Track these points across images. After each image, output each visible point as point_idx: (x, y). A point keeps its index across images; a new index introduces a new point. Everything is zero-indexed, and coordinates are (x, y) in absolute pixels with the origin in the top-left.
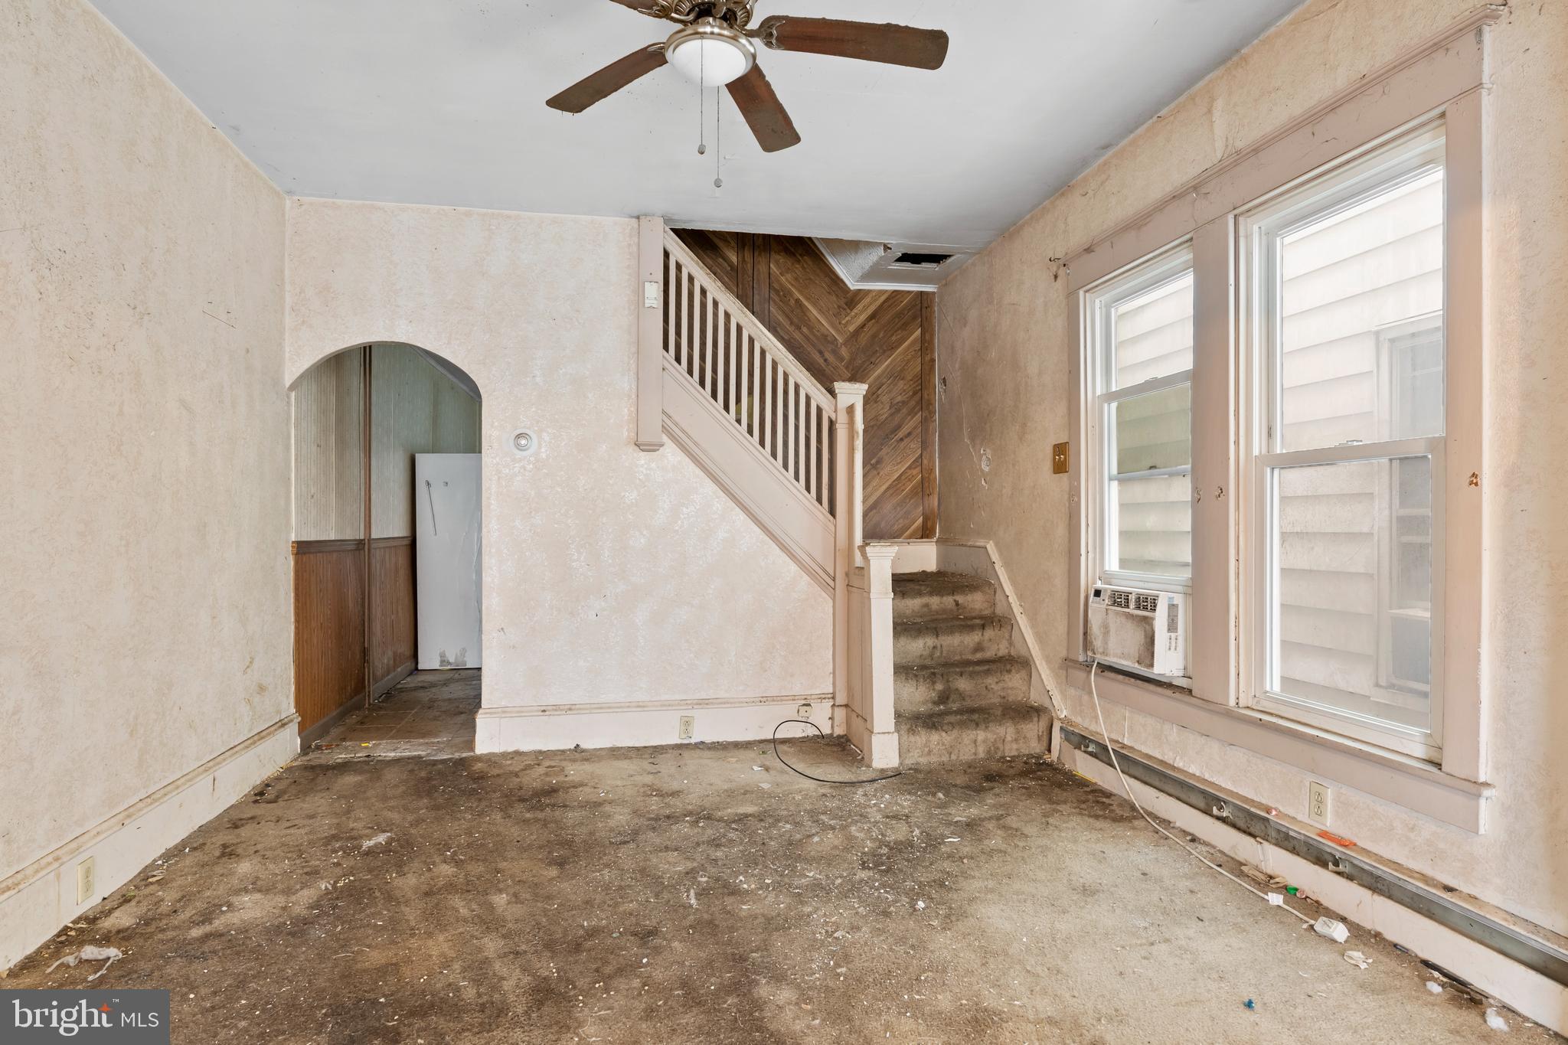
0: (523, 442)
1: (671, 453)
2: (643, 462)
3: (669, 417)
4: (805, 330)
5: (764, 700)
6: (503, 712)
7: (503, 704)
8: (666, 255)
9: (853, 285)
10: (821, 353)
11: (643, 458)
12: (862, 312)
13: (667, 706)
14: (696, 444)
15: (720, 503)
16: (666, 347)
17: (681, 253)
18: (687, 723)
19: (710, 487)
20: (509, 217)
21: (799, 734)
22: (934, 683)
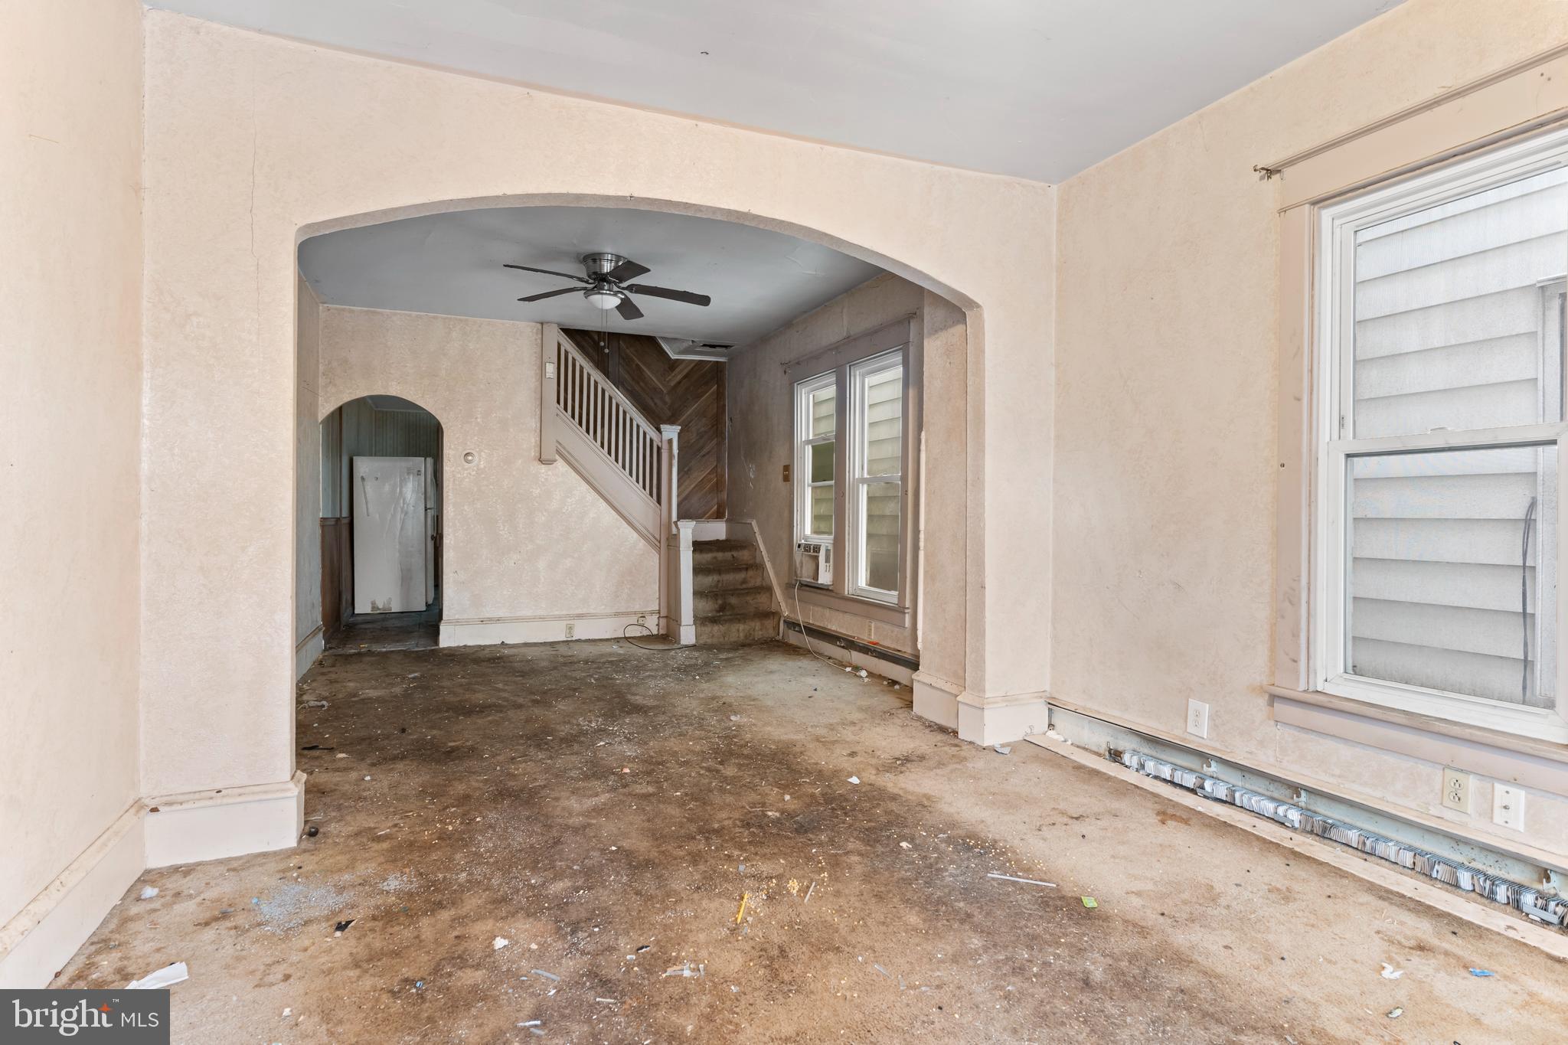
0: (470, 458)
1: (561, 466)
2: (543, 471)
3: (560, 444)
4: (641, 384)
5: (617, 614)
6: (457, 622)
7: (457, 617)
8: (559, 345)
9: (673, 356)
10: (652, 398)
11: (543, 468)
12: (679, 373)
13: (559, 618)
14: (576, 460)
15: (591, 495)
16: (558, 402)
17: (568, 345)
18: (570, 628)
19: (584, 486)
20: (461, 320)
21: (638, 634)
22: (717, 600)
